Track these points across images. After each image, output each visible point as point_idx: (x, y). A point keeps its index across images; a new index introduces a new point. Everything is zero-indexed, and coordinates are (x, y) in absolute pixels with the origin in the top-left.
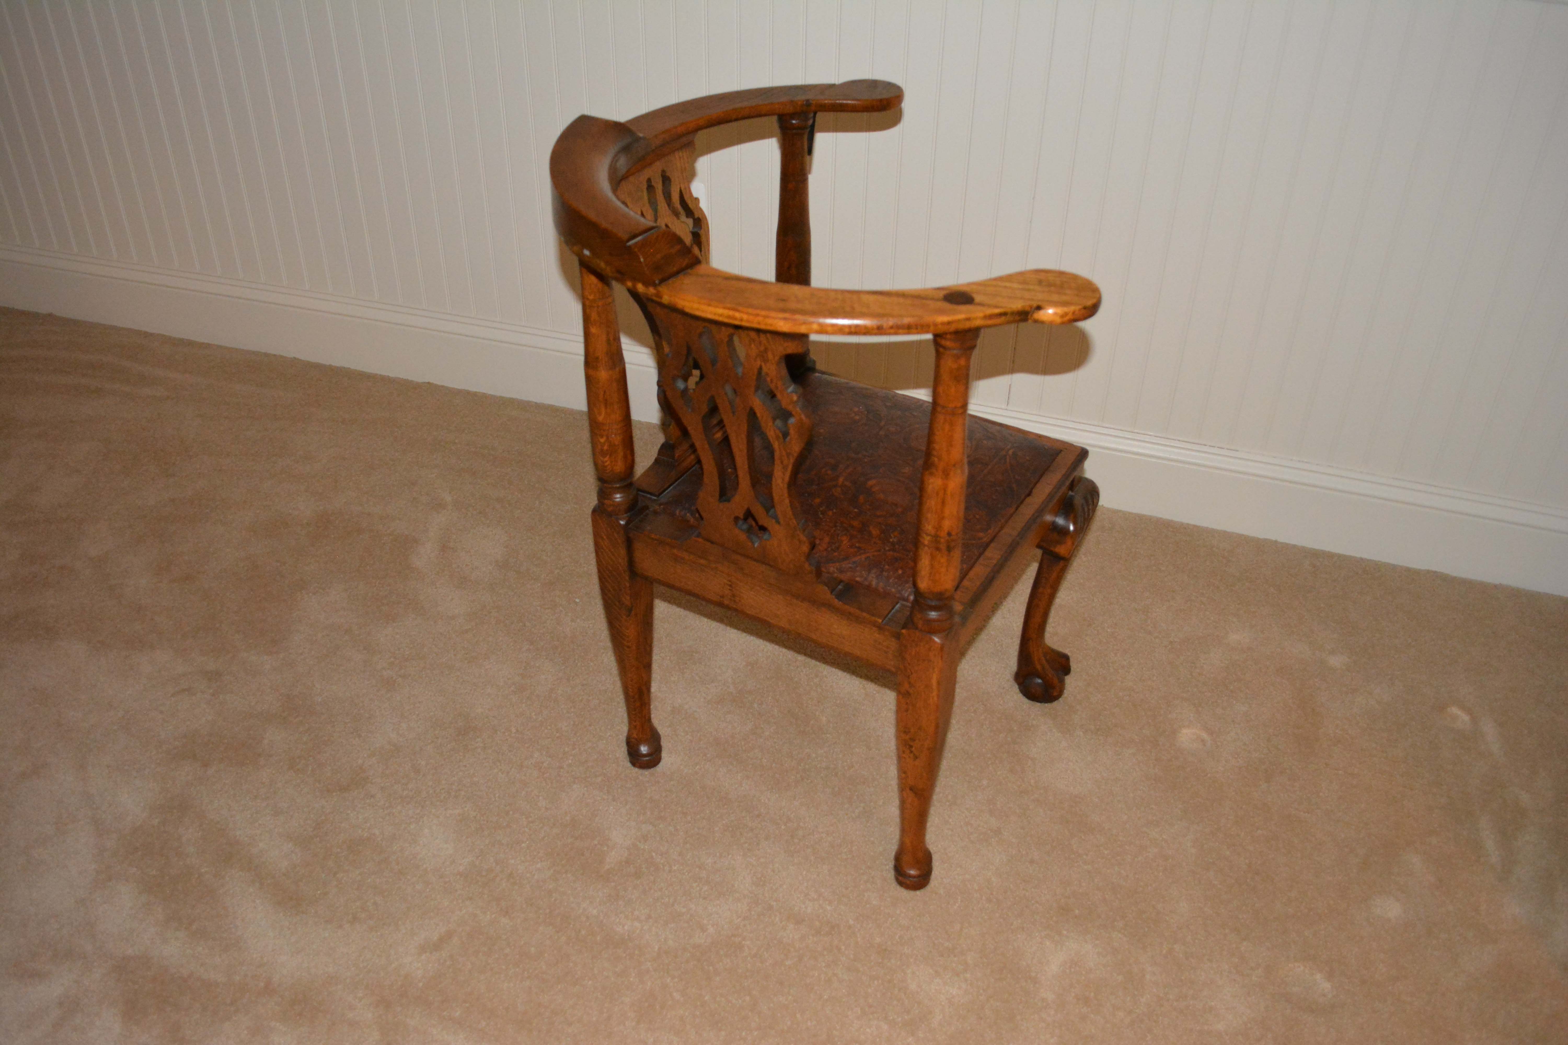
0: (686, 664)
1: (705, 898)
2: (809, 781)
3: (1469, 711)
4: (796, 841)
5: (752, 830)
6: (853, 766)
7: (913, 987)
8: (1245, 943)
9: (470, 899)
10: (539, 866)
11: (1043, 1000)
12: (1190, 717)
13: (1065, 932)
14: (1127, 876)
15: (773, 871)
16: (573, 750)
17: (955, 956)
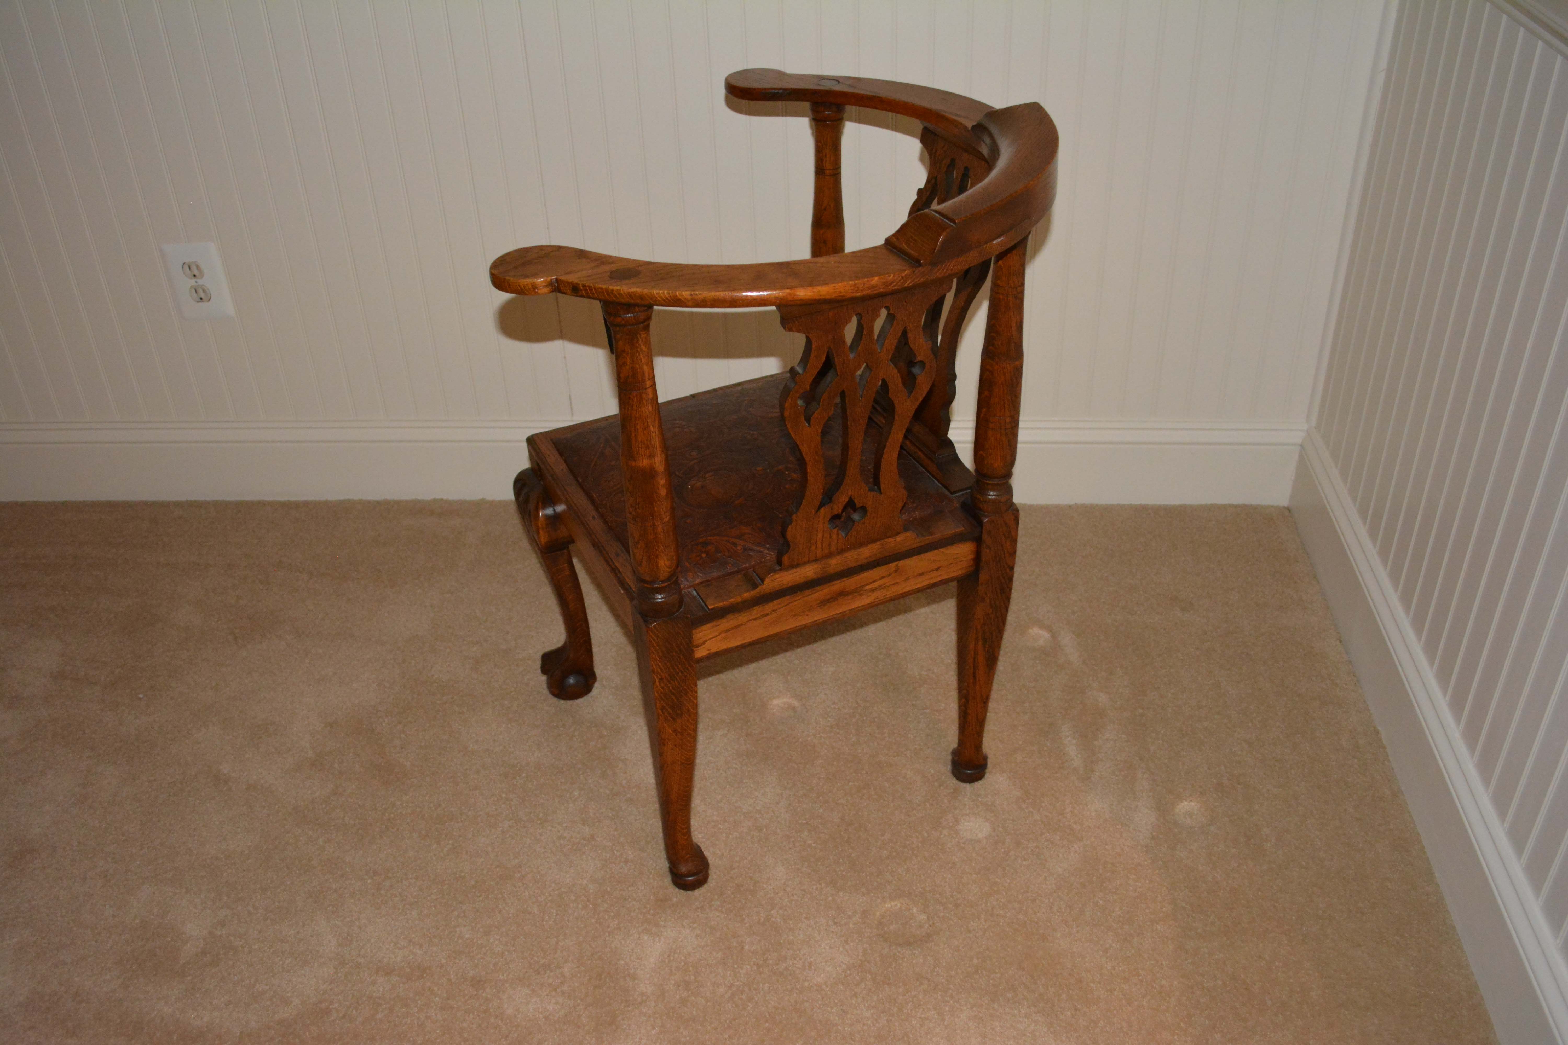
0: (261, 738)
1: (288, 971)
2: (395, 829)
3: (1049, 629)
4: (383, 892)
5: (335, 891)
6: (440, 805)
7: (510, 1011)
8: (841, 894)
9: (32, 1028)
10: (108, 977)
11: (642, 994)
12: (780, 687)
13: (662, 923)
14: (723, 855)
15: (360, 928)
16: (141, 849)
17: (551, 971)
